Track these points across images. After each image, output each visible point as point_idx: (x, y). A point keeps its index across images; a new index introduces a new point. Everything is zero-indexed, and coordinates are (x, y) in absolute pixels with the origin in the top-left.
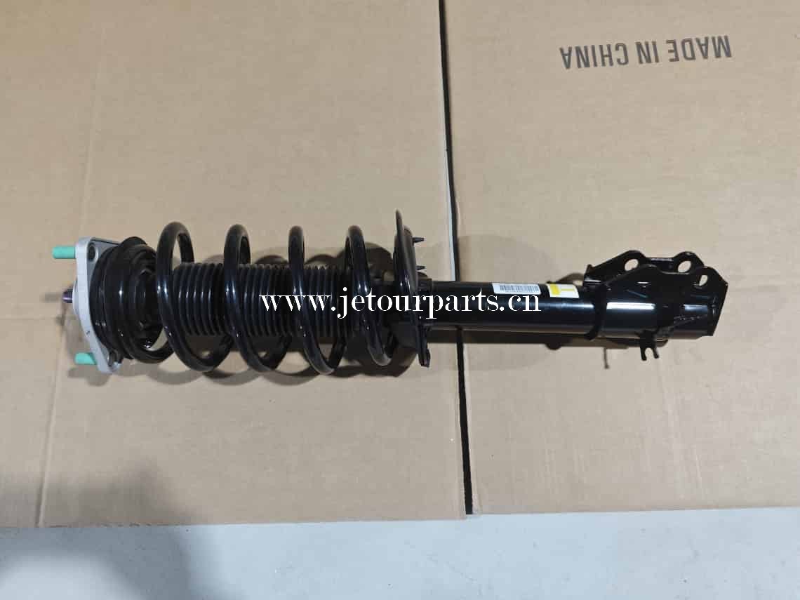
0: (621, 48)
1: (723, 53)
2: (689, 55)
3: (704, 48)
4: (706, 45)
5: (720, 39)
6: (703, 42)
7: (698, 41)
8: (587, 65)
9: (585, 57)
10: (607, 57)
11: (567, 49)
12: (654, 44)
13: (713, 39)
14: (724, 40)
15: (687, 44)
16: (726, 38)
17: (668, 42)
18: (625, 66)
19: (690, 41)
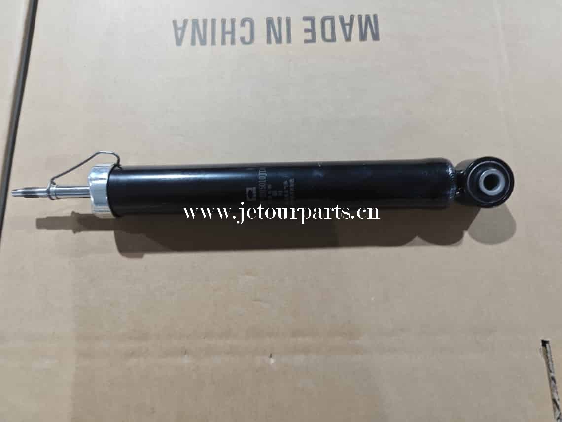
0: (247, 24)
1: (369, 36)
2: (328, 36)
3: (347, 28)
4: (351, 24)
5: (368, 18)
6: (347, 20)
7: (342, 19)
8: (203, 43)
9: (202, 32)
10: (228, 33)
11: (182, 22)
12: (288, 21)
13: (360, 18)
14: (372, 20)
15: (328, 23)
16: (375, 17)
17: (306, 19)
18: (251, 46)
19: (332, 19)
